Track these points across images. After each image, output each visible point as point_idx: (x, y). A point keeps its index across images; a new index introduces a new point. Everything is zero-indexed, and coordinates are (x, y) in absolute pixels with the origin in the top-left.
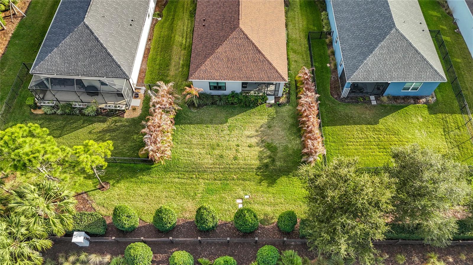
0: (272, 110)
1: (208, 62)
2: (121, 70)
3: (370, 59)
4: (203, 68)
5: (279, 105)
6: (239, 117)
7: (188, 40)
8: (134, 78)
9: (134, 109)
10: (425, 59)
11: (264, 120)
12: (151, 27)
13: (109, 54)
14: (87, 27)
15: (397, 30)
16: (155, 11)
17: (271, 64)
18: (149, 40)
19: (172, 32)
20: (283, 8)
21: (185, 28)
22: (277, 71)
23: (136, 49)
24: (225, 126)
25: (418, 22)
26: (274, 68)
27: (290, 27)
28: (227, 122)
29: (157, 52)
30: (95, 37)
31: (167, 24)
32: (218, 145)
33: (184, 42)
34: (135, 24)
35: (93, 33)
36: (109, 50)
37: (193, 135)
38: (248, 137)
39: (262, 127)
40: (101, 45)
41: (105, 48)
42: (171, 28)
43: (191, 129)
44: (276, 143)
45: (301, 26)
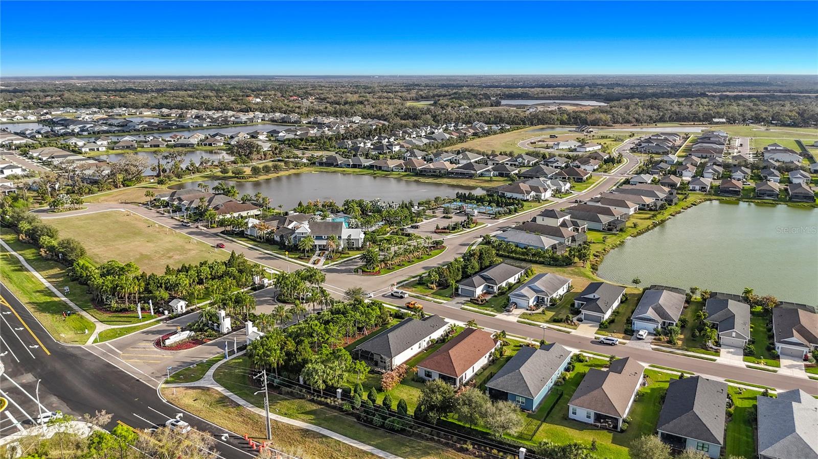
3: (500, 379)
10: (527, 387)
12: (418, 353)
13: (390, 348)
14: (388, 336)
15: (519, 371)
17: (455, 369)
18: (414, 356)
25: (542, 377)
26: (455, 371)
29: (414, 361)
30: (389, 341)
31: (427, 354)
32: (413, 395)
35: (389, 338)
37: (405, 389)
40: (389, 344)
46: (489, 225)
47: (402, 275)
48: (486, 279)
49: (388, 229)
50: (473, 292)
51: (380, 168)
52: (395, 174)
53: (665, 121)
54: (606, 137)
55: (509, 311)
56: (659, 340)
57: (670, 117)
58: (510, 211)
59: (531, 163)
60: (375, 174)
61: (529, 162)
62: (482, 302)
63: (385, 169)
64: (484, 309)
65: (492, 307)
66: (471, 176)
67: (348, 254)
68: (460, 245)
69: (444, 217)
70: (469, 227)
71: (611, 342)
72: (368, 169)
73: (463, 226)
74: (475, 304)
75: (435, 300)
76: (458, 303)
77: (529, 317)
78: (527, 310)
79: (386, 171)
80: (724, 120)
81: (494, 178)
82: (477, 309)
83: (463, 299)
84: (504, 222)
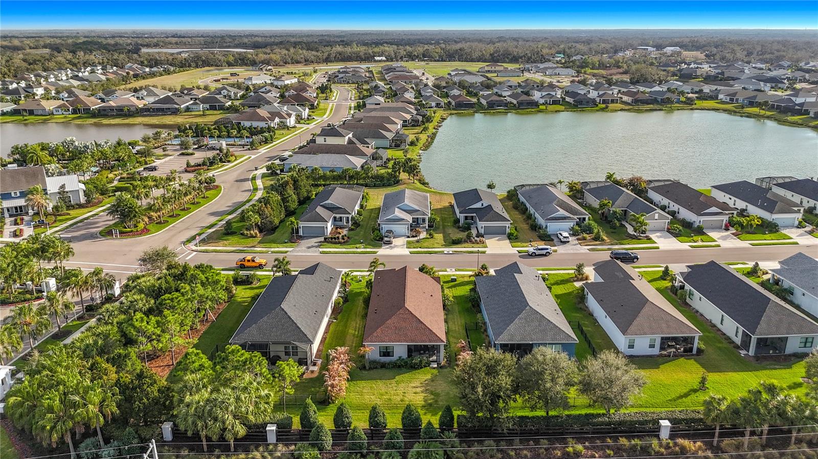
0: (435, 372)
1: (379, 330)
2: (307, 337)
3: (512, 327)
4: (375, 334)
5: (441, 367)
6: (406, 375)
7: (360, 332)
8: (315, 347)
9: (312, 372)
10: (557, 327)
11: (429, 377)
12: (327, 325)
13: (298, 327)
14: (283, 310)
15: (531, 307)
16: (331, 315)
17: (431, 331)
18: (326, 332)
19: (346, 327)
20: (442, 313)
21: (358, 325)
22: (436, 335)
23: (319, 327)
24: (393, 381)
25: (553, 309)
26: (434, 333)
27: (450, 323)
28: (395, 378)
29: (332, 339)
30: (288, 316)
31: (342, 323)
32: (387, 393)
33: (356, 333)
34: (318, 314)
35: (286, 313)
36: (298, 325)
37: (363, 387)
38: (414, 387)
39: (426, 381)
40: (293, 321)
41: (295, 323)
42: (346, 326)
43: (362, 384)
44: (439, 391)
45: (460, 323)
46: (253, 157)
47: (187, 229)
48: (332, 209)
49: (111, 176)
50: (323, 229)
51: (31, 113)
52: (59, 117)
53: (331, 61)
54: (292, 73)
55: (389, 243)
56: (584, 239)
57: (335, 58)
58: (266, 139)
59: (239, 95)
60: (26, 120)
61: (235, 94)
62: (343, 239)
63: (40, 112)
64: (353, 248)
65: (362, 243)
66: (175, 112)
67: (69, 214)
68: (237, 181)
69: (183, 154)
70: (229, 161)
71: (544, 252)
72: (10, 116)
73: (221, 160)
74: (336, 243)
75: (272, 250)
76: (309, 248)
77: (418, 244)
78: (409, 237)
79: (42, 115)
80: (384, 58)
81: (208, 112)
82: (344, 250)
83: (313, 241)
84: (268, 152)
